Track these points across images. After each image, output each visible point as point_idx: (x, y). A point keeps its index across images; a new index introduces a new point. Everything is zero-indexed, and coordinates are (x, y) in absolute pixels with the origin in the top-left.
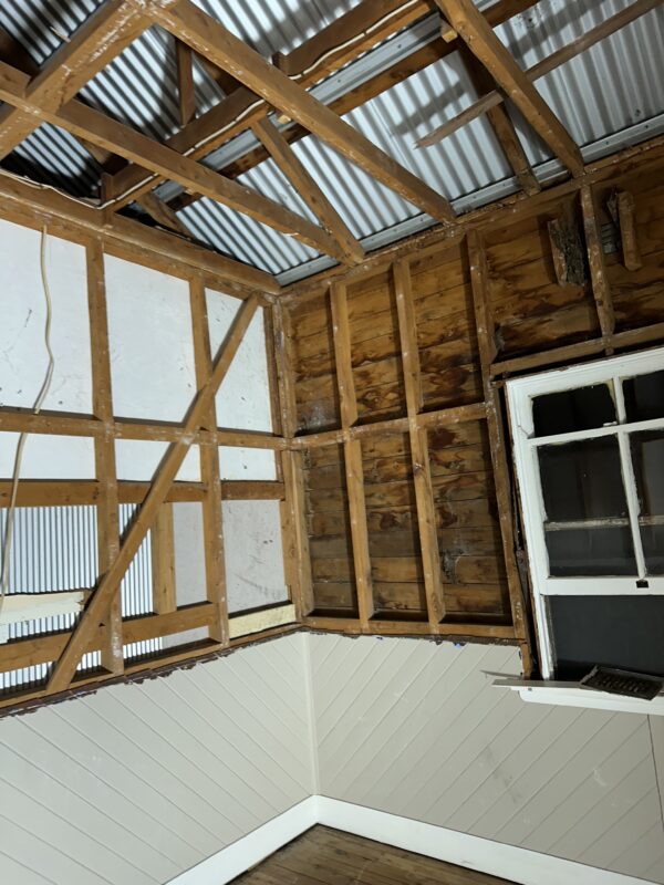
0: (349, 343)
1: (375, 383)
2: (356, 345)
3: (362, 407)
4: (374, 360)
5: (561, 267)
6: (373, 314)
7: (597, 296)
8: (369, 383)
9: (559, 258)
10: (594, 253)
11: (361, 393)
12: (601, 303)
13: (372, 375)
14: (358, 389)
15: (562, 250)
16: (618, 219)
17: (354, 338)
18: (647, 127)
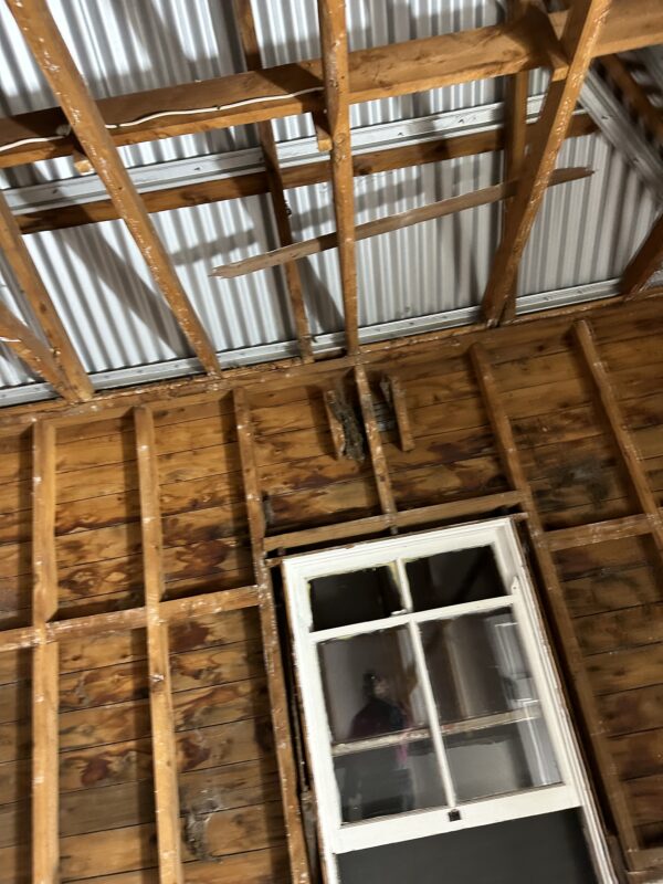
0: (54, 501)
1: (91, 559)
2: (64, 504)
3: (66, 592)
4: (91, 526)
5: (339, 438)
6: (96, 466)
7: (379, 471)
8: (81, 558)
9: (337, 430)
10: (373, 428)
11: (66, 572)
12: (383, 479)
13: (86, 548)
14: (61, 565)
15: (340, 422)
16: (392, 401)
17: (61, 495)
18: (412, 324)
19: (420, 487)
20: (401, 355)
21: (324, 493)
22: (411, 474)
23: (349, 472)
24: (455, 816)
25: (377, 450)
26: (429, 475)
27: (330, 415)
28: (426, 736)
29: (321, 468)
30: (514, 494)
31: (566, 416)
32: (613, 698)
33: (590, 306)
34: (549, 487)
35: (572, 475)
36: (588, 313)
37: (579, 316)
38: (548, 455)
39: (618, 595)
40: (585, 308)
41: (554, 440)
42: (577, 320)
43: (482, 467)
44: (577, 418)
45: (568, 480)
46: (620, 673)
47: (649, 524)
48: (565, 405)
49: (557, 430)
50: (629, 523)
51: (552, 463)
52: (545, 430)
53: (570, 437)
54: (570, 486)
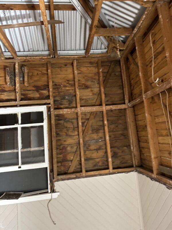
5: (8, 81)
7: (17, 91)
9: (8, 78)
10: (17, 79)
12: (18, 93)
15: (9, 76)
16: (24, 73)
18: (33, 53)
19: (29, 96)
20: (28, 61)
21: (4, 94)
22: (27, 92)
23: (11, 90)
24: (20, 167)
25: (17, 85)
26: (32, 93)
27: (7, 74)
28: (18, 151)
29: (4, 87)
30: (49, 100)
31: (68, 83)
32: (62, 146)
33: (78, 56)
34: (60, 100)
35: (65, 97)
36: (77, 58)
37: (75, 58)
38: (61, 92)
39: (69, 125)
40: (76, 57)
41: (63, 88)
42: (74, 59)
43: (45, 93)
44: (70, 84)
45: (64, 98)
46: (65, 141)
47: (78, 110)
48: (68, 81)
49: (65, 86)
50: (73, 110)
51: (62, 94)
52: (62, 86)
53: (68, 88)
54: (64, 100)
